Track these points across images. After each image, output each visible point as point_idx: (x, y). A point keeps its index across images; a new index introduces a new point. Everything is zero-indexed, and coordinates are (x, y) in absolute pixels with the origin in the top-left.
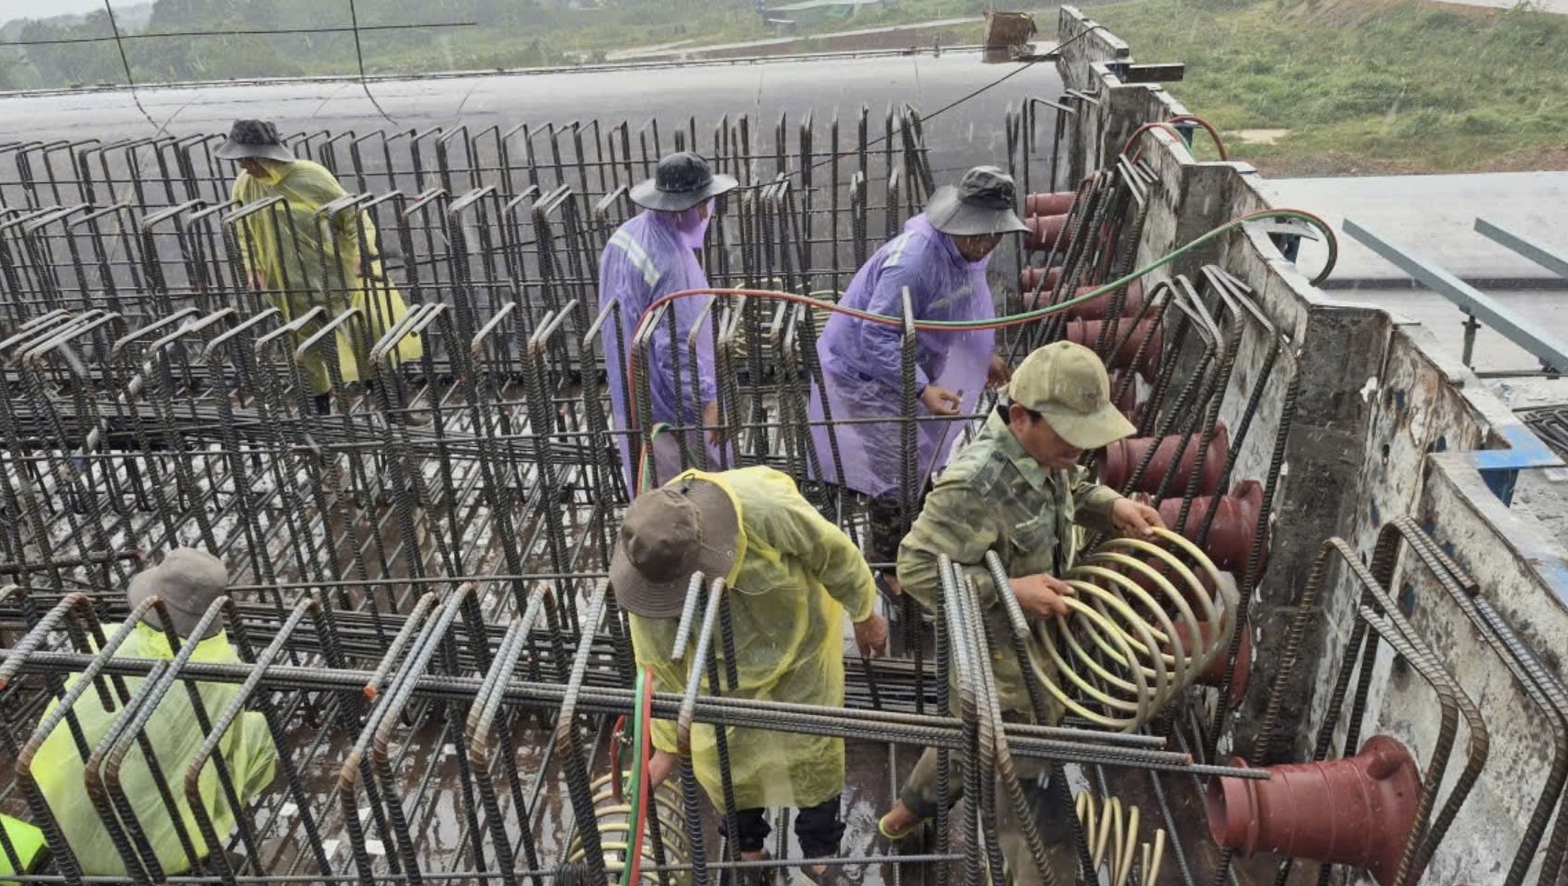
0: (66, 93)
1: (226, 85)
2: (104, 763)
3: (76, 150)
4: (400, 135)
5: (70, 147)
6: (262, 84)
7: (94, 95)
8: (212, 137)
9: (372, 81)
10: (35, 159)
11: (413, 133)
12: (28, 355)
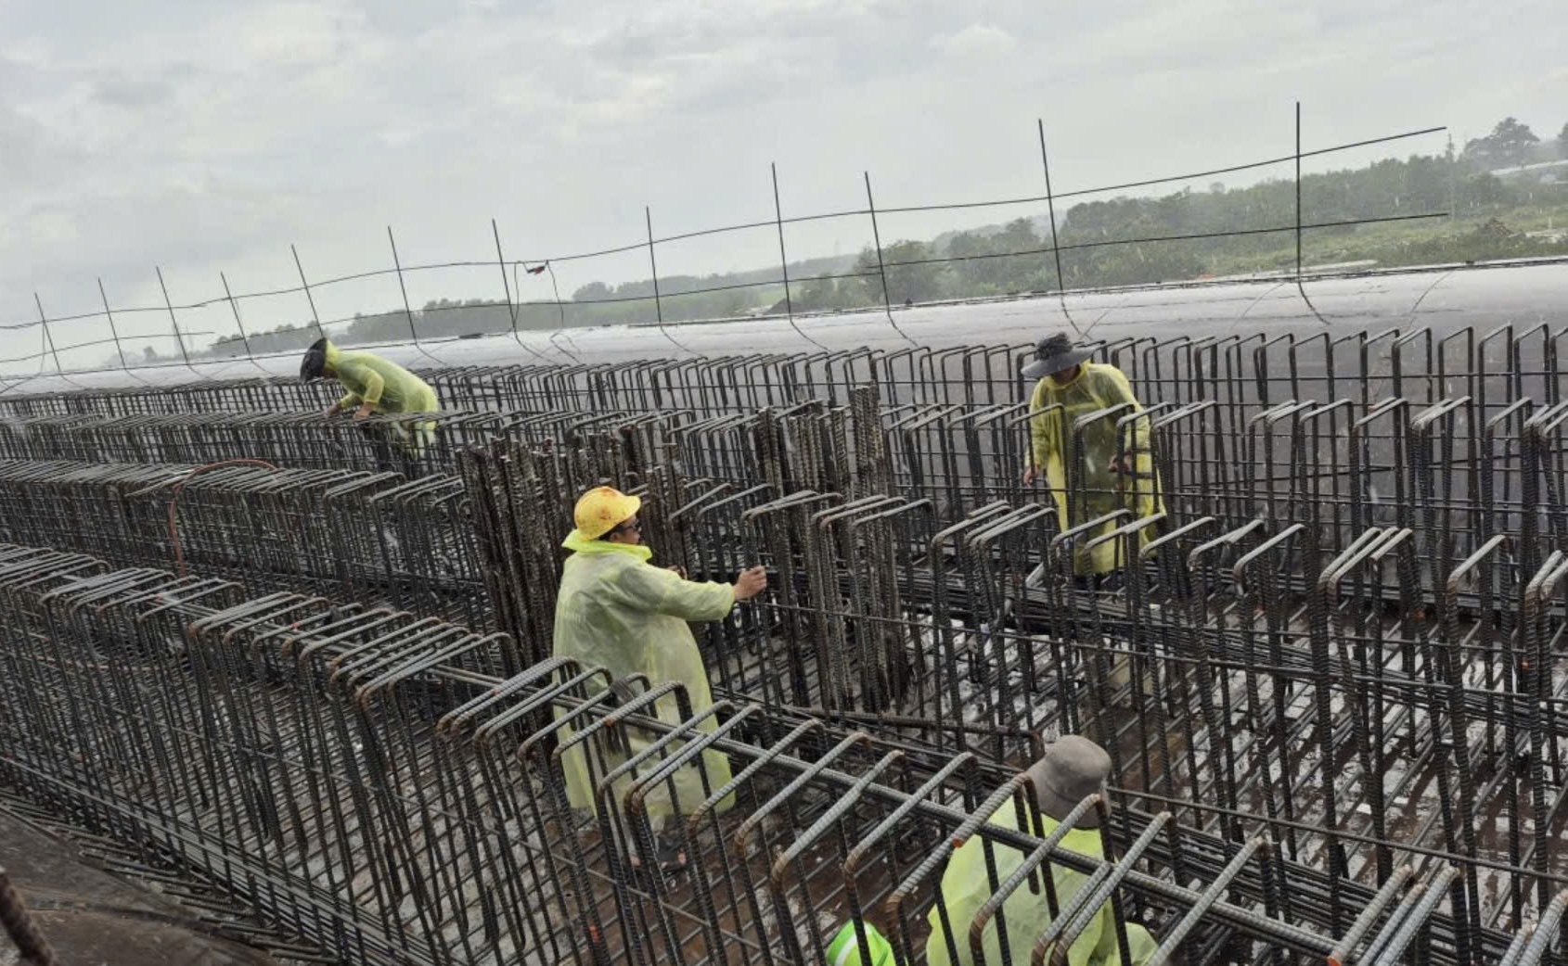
0: (1003, 300)
1: (1152, 288)
2: (1048, 954)
3: (1014, 354)
4: (1349, 338)
5: (1008, 351)
6: (1188, 286)
7: (1028, 301)
8: (1142, 340)
9: (1310, 279)
10: (978, 362)
11: (1364, 335)
12: (976, 539)
